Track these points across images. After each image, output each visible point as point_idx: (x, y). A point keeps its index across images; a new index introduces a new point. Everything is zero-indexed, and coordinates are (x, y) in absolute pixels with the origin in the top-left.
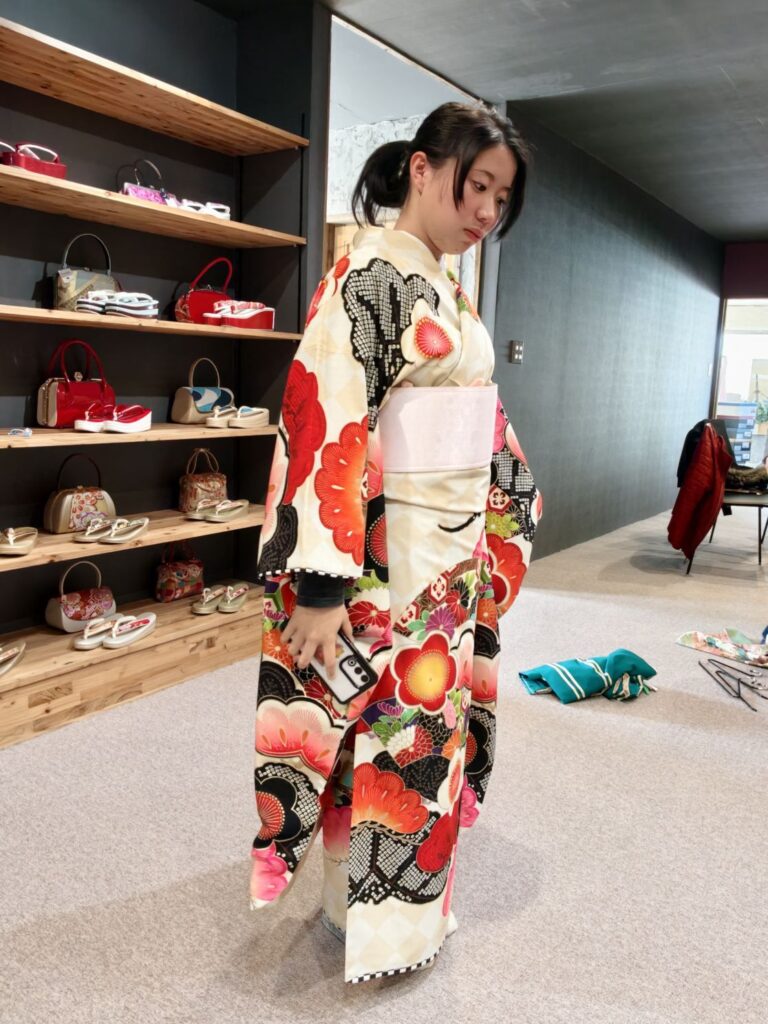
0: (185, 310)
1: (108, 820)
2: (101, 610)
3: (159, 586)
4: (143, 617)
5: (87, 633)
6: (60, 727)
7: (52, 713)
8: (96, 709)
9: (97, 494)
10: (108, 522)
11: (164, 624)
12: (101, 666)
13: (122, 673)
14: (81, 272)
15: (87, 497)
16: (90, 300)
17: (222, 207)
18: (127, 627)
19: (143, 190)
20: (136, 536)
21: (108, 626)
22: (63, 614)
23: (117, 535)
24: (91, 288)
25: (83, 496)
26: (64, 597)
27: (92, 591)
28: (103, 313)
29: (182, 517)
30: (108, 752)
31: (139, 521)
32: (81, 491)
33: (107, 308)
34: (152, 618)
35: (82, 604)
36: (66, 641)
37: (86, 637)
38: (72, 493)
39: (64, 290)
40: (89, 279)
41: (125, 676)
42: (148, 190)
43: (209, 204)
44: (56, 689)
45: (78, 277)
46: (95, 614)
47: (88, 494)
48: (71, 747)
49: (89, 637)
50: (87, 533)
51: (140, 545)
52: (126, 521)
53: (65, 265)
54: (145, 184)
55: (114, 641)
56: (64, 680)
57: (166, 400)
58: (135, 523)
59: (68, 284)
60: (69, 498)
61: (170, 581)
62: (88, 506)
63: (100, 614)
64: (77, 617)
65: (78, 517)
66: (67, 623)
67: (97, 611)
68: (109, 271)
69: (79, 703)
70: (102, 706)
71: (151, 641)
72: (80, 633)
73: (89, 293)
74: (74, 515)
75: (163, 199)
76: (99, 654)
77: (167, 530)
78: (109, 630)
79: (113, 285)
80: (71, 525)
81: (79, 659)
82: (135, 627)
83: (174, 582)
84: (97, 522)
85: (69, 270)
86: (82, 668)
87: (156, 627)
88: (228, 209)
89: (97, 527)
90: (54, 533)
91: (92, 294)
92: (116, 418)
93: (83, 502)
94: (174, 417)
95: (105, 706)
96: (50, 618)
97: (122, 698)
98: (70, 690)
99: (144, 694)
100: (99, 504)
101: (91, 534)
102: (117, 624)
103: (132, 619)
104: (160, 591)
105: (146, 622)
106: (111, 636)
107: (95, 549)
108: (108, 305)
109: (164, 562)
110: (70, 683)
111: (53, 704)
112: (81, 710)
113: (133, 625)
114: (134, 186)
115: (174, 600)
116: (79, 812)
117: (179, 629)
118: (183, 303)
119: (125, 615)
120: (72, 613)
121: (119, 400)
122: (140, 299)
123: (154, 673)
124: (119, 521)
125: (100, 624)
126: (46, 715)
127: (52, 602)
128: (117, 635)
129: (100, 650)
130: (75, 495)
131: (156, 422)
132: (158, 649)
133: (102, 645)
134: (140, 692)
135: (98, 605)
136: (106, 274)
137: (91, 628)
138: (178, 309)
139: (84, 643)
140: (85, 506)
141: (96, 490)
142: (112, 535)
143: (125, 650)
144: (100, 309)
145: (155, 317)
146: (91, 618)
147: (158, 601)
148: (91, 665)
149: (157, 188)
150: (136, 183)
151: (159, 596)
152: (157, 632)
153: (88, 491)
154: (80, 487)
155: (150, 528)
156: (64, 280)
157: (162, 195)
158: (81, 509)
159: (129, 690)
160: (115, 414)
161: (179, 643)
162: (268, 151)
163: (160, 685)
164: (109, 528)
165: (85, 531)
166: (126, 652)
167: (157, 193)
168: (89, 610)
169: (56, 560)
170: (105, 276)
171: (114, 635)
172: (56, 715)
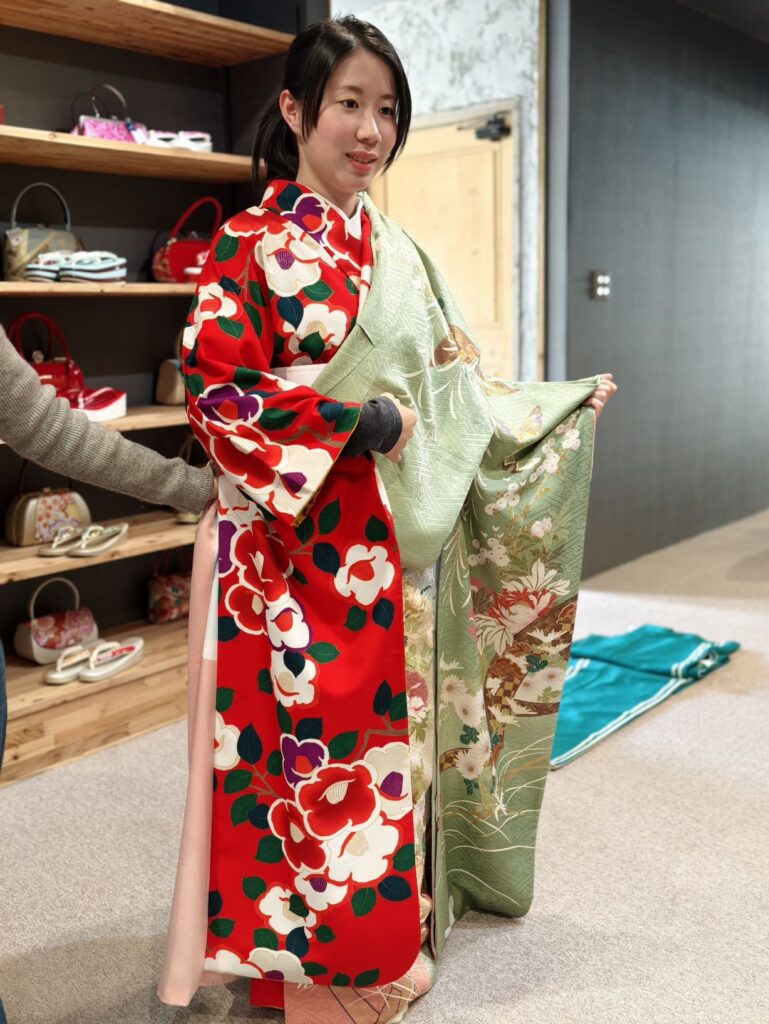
0: (164, 266)
1: (76, 884)
2: (79, 636)
3: (151, 606)
4: (127, 644)
5: (61, 664)
6: (32, 776)
7: (20, 760)
8: (75, 755)
9: (67, 496)
10: (79, 530)
11: (155, 651)
12: (79, 703)
13: (104, 711)
14: (35, 231)
15: (55, 502)
16: (41, 266)
17: (199, 135)
18: (109, 655)
19: (104, 124)
20: (113, 546)
21: (85, 655)
22: (34, 643)
23: (89, 546)
24: (46, 250)
25: (50, 500)
26: (34, 622)
27: (68, 614)
28: (57, 280)
29: (173, 520)
30: (83, 805)
31: (116, 528)
32: (47, 495)
33: (61, 273)
34: (139, 644)
35: (57, 629)
36: (36, 675)
37: (59, 668)
38: (36, 497)
39: (13, 253)
40: (44, 237)
41: (109, 713)
42: (110, 123)
43: (181, 133)
44: (25, 731)
45: (30, 237)
46: (72, 642)
47: (57, 497)
48: (41, 799)
49: (63, 669)
50: (54, 545)
51: (117, 557)
52: (100, 528)
53: (14, 224)
54: (106, 115)
55: (93, 673)
56: (35, 720)
57: (149, 377)
58: (110, 530)
59: (18, 247)
60: (33, 503)
61: (165, 599)
62: (56, 513)
63: (78, 641)
64: (51, 645)
65: (45, 525)
66: (38, 652)
67: (74, 638)
68: (68, 226)
69: (53, 747)
70: (81, 750)
71: (138, 672)
72: (52, 665)
73: (40, 256)
74: (40, 524)
75: (129, 131)
76: (74, 689)
77: (151, 538)
78: (86, 660)
79: (73, 244)
80: (38, 536)
81: (50, 695)
82: (117, 656)
83: (168, 599)
84: (66, 531)
85: (18, 229)
86: (54, 706)
87: (145, 655)
88: (207, 137)
89: (66, 537)
90: (18, 545)
91: (45, 258)
92: (82, 405)
93: (50, 508)
94: (159, 397)
95: (84, 751)
96: (19, 647)
97: (105, 742)
98: (41, 732)
99: (132, 736)
100: (71, 510)
101: (60, 546)
102: (96, 653)
103: (115, 645)
104: (153, 611)
105: (131, 649)
106: (89, 667)
107: (62, 564)
108: (62, 269)
109: (156, 575)
110: (41, 724)
111: (22, 748)
112: (55, 756)
113: (114, 654)
114: (91, 120)
115: (171, 621)
116: (44, 874)
117: (171, 657)
118: (162, 257)
119: (108, 641)
120: (44, 640)
121: (89, 381)
122: (103, 259)
123: (143, 710)
124: (92, 528)
125: (77, 652)
126: (14, 762)
127: (21, 628)
128: (97, 666)
129: (76, 684)
130: (41, 500)
131: (133, 406)
132: (147, 681)
133: (79, 679)
134: (127, 734)
135: (74, 631)
136: (64, 229)
137: (66, 657)
138: (157, 266)
139: (58, 676)
140: (52, 513)
141: (66, 492)
142: (82, 547)
143: (105, 684)
144: (53, 275)
145: (122, 279)
146: (67, 646)
147: (151, 623)
148: (65, 702)
149: (121, 118)
150: (93, 115)
151: (151, 617)
152: (146, 661)
153: (56, 493)
154: (47, 490)
155: (131, 535)
156: (14, 242)
157: (127, 126)
158: (48, 516)
159: (112, 731)
160: (81, 400)
161: (173, 674)
162: (256, 57)
163: (151, 725)
164: (78, 538)
165: (52, 542)
166: (106, 686)
167: (121, 124)
168: (64, 636)
169: (16, 579)
170: (61, 234)
171: (92, 665)
172: (26, 763)
